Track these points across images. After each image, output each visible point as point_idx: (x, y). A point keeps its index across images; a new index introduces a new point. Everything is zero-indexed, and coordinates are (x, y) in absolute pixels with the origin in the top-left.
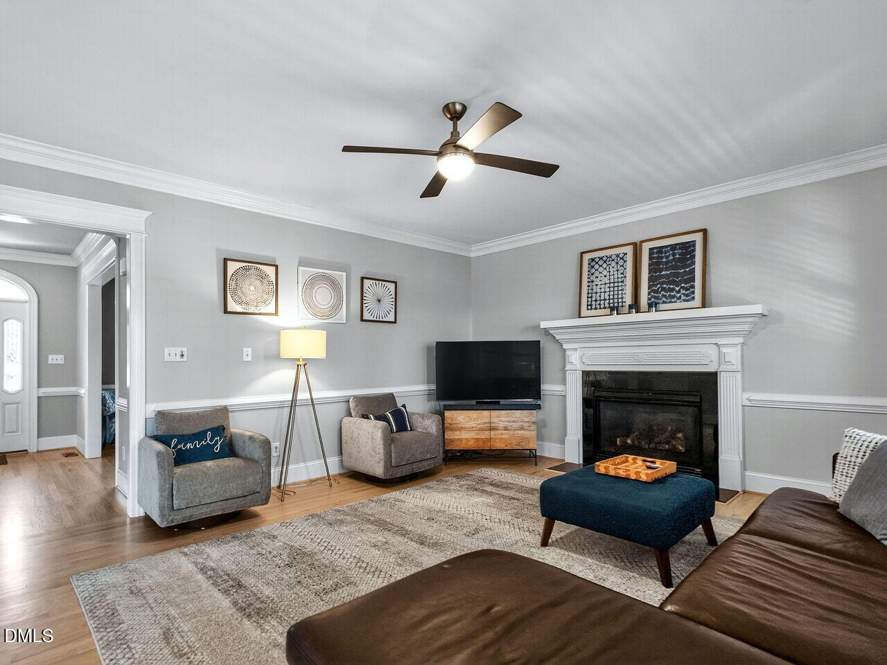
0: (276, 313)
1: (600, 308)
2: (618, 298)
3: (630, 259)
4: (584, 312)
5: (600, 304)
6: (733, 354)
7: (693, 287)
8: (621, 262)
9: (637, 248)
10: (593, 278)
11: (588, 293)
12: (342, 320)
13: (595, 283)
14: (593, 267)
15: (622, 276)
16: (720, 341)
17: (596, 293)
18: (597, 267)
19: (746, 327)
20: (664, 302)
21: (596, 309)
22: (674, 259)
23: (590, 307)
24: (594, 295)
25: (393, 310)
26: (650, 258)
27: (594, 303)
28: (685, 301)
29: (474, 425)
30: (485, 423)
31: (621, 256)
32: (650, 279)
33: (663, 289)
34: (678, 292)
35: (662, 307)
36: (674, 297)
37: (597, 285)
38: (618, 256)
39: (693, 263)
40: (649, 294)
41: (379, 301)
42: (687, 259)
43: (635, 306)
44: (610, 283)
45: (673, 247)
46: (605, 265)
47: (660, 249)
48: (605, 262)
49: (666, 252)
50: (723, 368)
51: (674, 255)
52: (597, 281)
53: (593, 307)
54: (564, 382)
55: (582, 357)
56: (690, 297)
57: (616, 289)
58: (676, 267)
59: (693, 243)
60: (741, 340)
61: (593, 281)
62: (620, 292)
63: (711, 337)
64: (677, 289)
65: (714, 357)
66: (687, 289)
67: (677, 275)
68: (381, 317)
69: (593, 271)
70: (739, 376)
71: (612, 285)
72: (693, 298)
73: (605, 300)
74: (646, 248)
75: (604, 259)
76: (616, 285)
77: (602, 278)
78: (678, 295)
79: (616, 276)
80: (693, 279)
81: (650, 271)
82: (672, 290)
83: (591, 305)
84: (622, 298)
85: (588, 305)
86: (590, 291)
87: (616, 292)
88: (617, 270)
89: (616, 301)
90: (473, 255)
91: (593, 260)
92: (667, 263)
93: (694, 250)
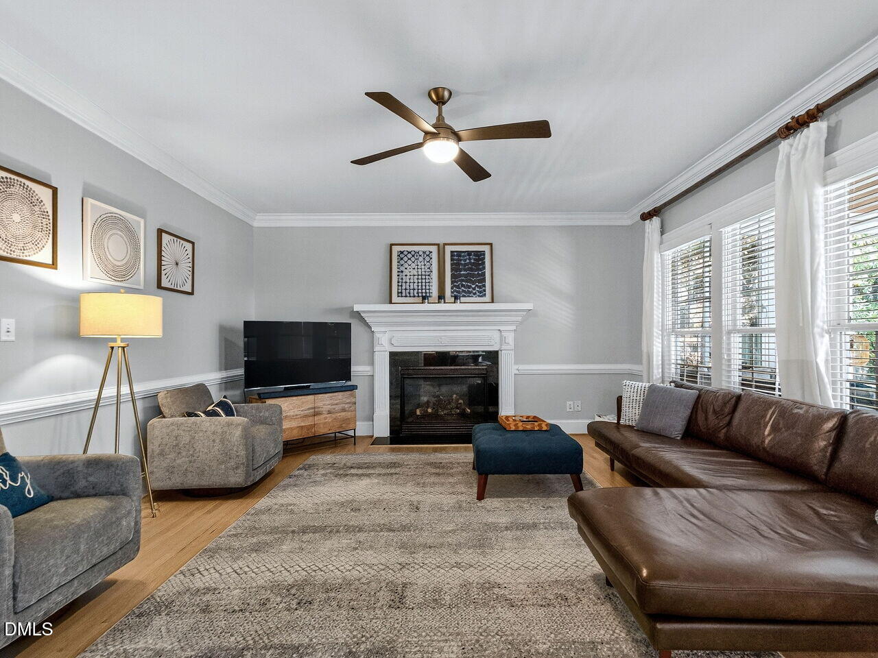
0: (54, 265)
1: (410, 297)
2: (425, 289)
3: (435, 256)
4: (395, 298)
5: (409, 293)
6: (510, 338)
7: (484, 286)
8: (427, 258)
9: (441, 248)
10: (402, 268)
11: (398, 282)
12: (139, 285)
13: (404, 274)
14: (402, 259)
15: (429, 270)
16: (502, 328)
17: (406, 282)
18: (406, 259)
19: (520, 319)
20: (464, 296)
21: (406, 296)
22: (470, 262)
23: (400, 294)
24: (404, 284)
25: (190, 278)
26: (452, 260)
27: (404, 291)
28: (479, 296)
29: (298, 413)
30: (309, 409)
31: (428, 253)
32: (453, 276)
33: (463, 286)
34: (474, 289)
35: (463, 299)
36: (470, 292)
37: (406, 276)
38: (424, 253)
39: (484, 268)
40: (452, 288)
41: (177, 264)
42: (480, 265)
43: (441, 297)
44: (418, 275)
45: (469, 253)
46: (413, 259)
47: (459, 253)
48: (413, 256)
49: (463, 256)
50: (503, 347)
51: (470, 259)
52: (406, 272)
53: (404, 295)
54: (372, 363)
55: (391, 339)
56: (482, 293)
57: (424, 281)
58: (471, 269)
59: (483, 253)
60: (514, 328)
61: (402, 272)
62: (427, 284)
63: (495, 325)
64: (473, 286)
65: (498, 340)
66: (480, 287)
67: (473, 276)
68: (178, 286)
69: (402, 262)
70: (513, 352)
71: (420, 277)
72: (485, 295)
73: (414, 289)
74: (448, 249)
75: (413, 253)
76: (424, 277)
77: (411, 270)
78: (474, 291)
79: (423, 270)
80: (484, 280)
81: (452, 270)
82: (469, 287)
83: (401, 293)
84: (429, 289)
85: (398, 293)
86: (400, 281)
87: (424, 284)
88: (425, 265)
89: (424, 291)
90: (256, 224)
91: (402, 252)
92: (465, 265)
93: (484, 258)
